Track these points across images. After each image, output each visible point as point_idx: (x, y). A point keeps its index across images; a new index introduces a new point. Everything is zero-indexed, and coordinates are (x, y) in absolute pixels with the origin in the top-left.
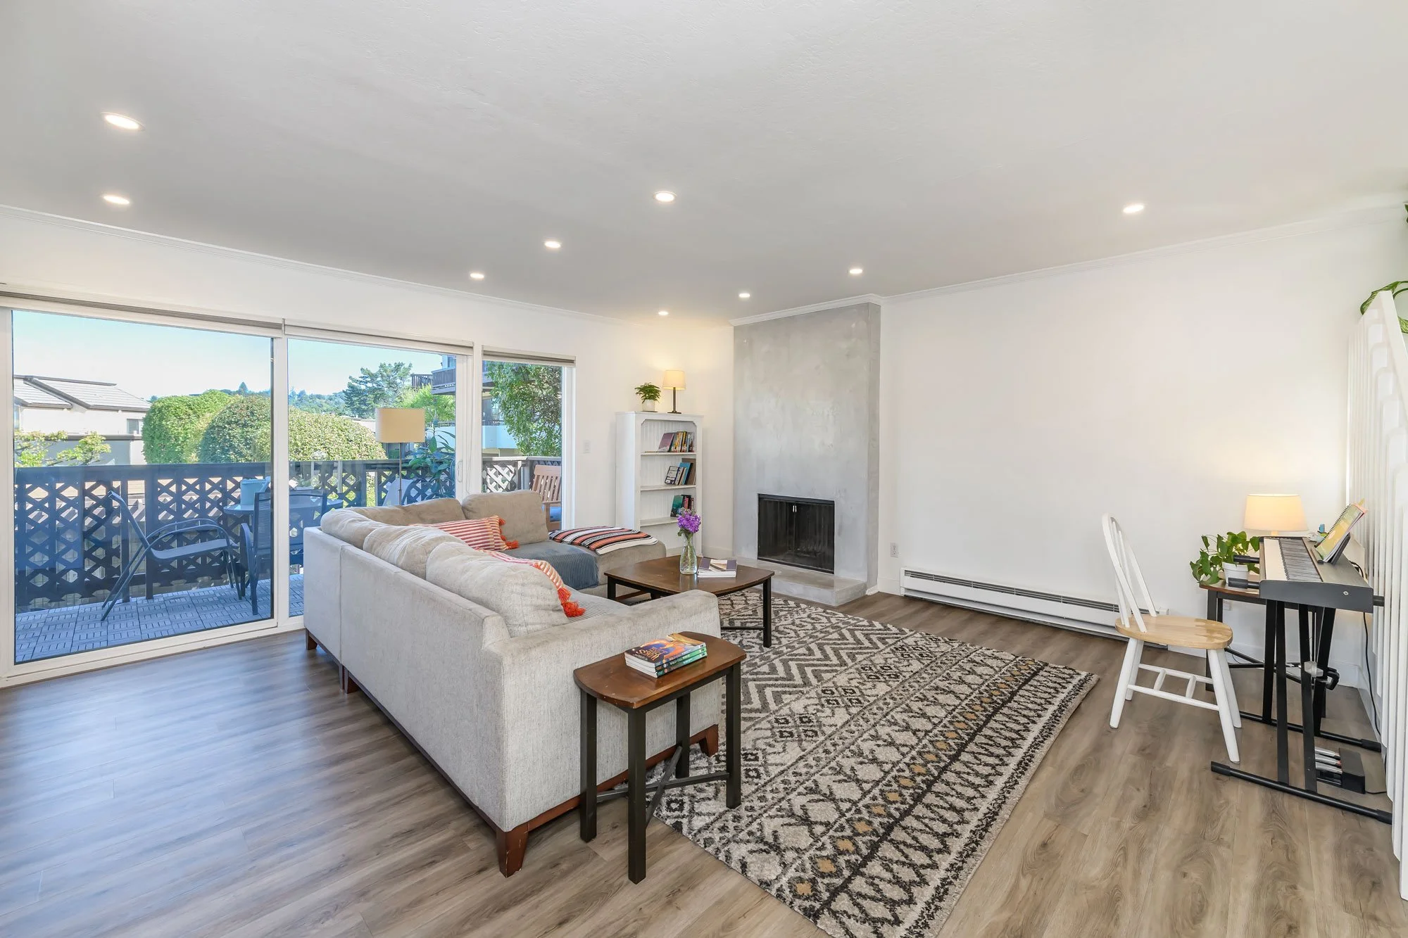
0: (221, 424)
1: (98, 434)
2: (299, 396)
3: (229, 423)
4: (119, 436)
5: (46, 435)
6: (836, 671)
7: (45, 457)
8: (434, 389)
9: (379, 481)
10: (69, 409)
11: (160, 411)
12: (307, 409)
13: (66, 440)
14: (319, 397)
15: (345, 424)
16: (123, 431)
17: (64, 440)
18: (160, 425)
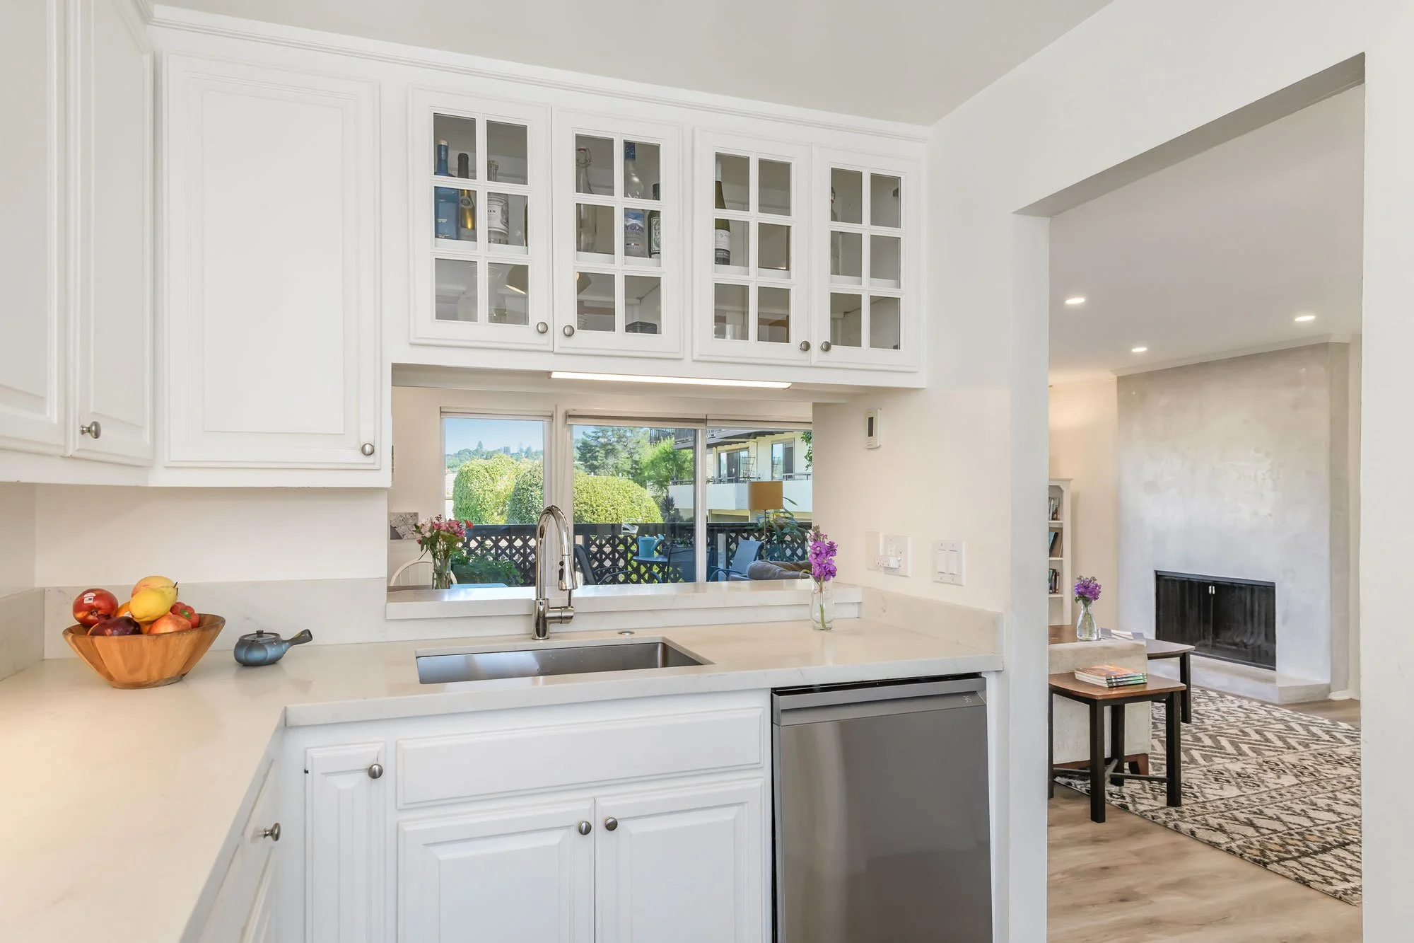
0: (525, 486)
3: (530, 486)
6: (1282, 752)
8: (676, 443)
9: (727, 541)
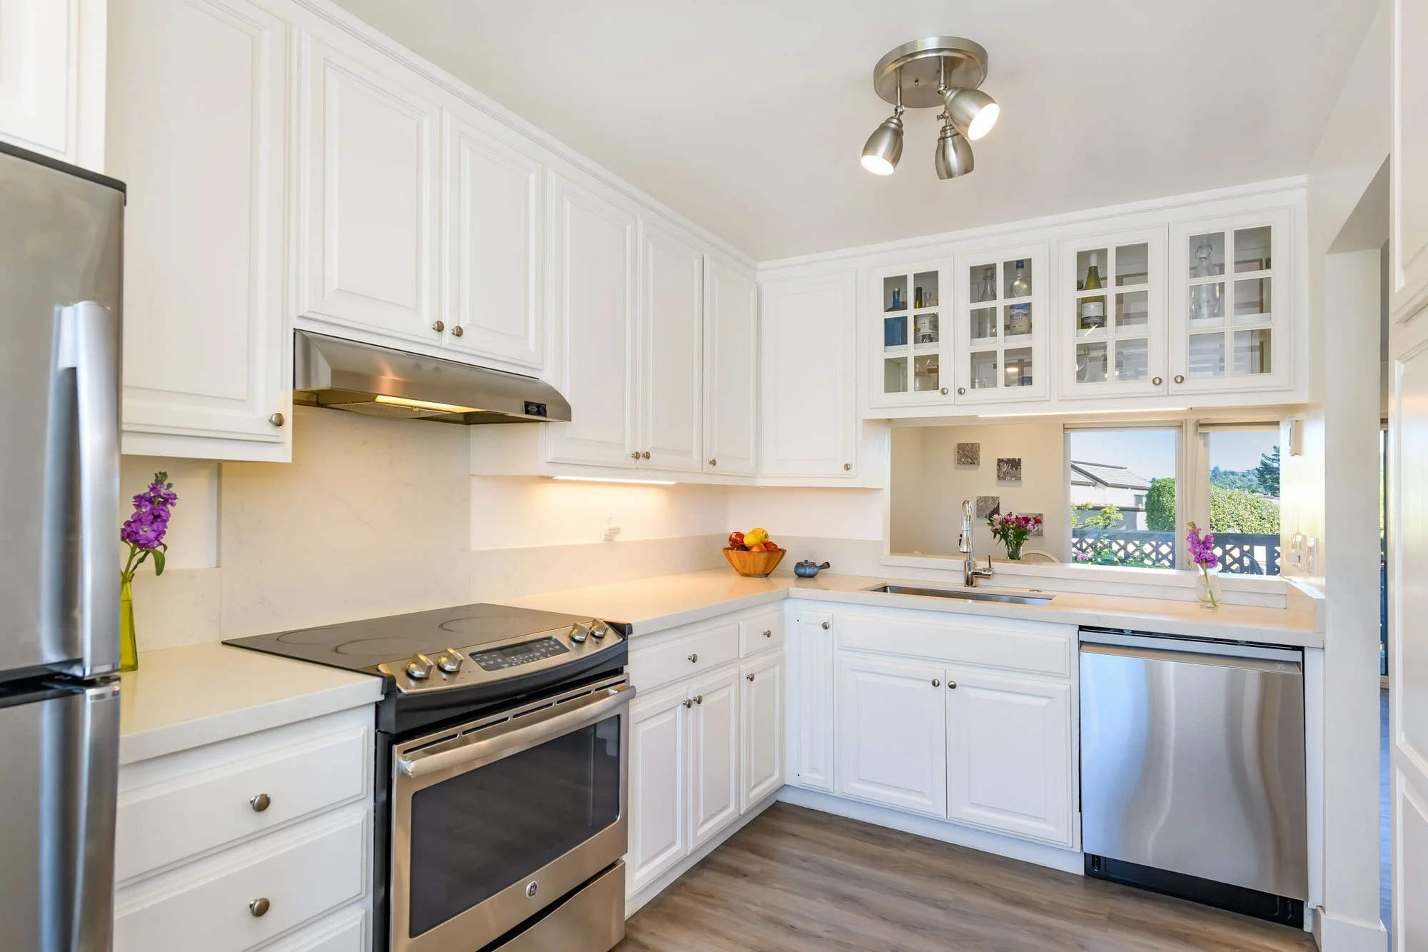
1: (1114, 505)
2: (1213, 471)
4: (1128, 508)
5: (1078, 505)
7: (1078, 522)
10: (1094, 486)
11: (1158, 489)
12: (1221, 485)
13: (1092, 509)
14: (1233, 473)
15: (1257, 502)
16: (1132, 504)
17: (1090, 509)
18: (1158, 500)
